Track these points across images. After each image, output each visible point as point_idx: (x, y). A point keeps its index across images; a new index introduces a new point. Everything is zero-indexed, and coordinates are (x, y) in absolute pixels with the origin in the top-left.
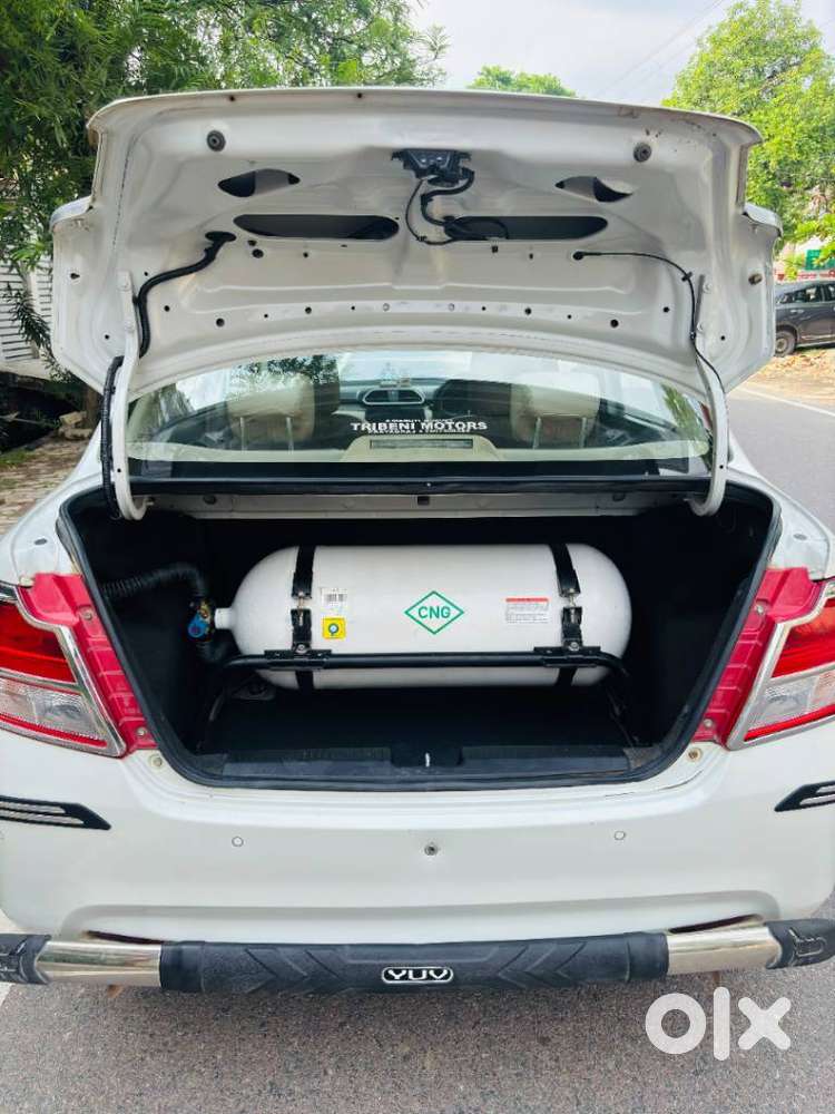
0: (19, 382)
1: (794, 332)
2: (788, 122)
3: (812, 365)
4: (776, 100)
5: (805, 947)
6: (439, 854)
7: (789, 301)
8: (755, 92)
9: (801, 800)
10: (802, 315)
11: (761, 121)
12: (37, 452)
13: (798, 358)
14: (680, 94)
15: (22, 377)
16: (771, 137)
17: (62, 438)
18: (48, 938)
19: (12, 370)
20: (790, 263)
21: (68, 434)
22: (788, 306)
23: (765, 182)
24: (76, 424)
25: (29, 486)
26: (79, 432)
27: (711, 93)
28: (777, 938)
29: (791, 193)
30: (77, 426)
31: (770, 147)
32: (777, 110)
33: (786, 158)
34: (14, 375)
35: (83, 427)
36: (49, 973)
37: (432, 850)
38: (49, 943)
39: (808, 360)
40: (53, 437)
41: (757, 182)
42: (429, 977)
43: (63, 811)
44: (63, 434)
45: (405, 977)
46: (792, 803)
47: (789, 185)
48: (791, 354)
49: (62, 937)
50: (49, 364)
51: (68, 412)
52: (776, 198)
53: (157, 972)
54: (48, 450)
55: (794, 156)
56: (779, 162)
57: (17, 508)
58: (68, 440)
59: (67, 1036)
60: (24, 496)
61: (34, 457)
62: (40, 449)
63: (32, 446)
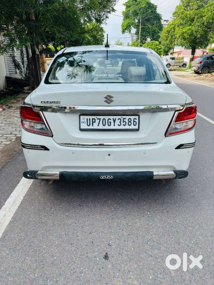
0: (13, 80)
1: (209, 67)
2: (209, 12)
3: (213, 76)
4: (207, 6)
5: (180, 175)
6: (111, 156)
7: (208, 59)
8: (201, 3)
9: (180, 147)
10: (211, 63)
11: (202, 11)
12: (19, 96)
13: (209, 74)
14: (181, 4)
15: (14, 78)
16: (205, 16)
17: (24, 93)
18: (38, 171)
19: (11, 76)
20: (210, 50)
21: (26, 92)
22: (207, 61)
23: (203, 28)
24: (28, 89)
25: (18, 103)
26: (28, 91)
27: (190, 4)
28: (175, 173)
29: (210, 31)
30: (28, 90)
31: (205, 19)
32: (207, 8)
33: (209, 21)
34: (12, 78)
35: (29, 90)
36: (39, 178)
37: (109, 155)
38: (38, 172)
39: (212, 75)
40: (22, 93)
41: (201, 28)
42: (109, 177)
43: (41, 147)
44: (25, 92)
45: (104, 177)
46: (178, 148)
47: (209, 29)
48: (208, 73)
49: (41, 171)
50: (20, 75)
51: (26, 87)
52: (206, 32)
53: (59, 177)
54: (21, 95)
55: (211, 21)
56: (207, 22)
57: (16, 108)
58: (26, 93)
59: (39, 198)
60: (17, 106)
61: (18, 97)
62: (19, 95)
63: (17, 95)
